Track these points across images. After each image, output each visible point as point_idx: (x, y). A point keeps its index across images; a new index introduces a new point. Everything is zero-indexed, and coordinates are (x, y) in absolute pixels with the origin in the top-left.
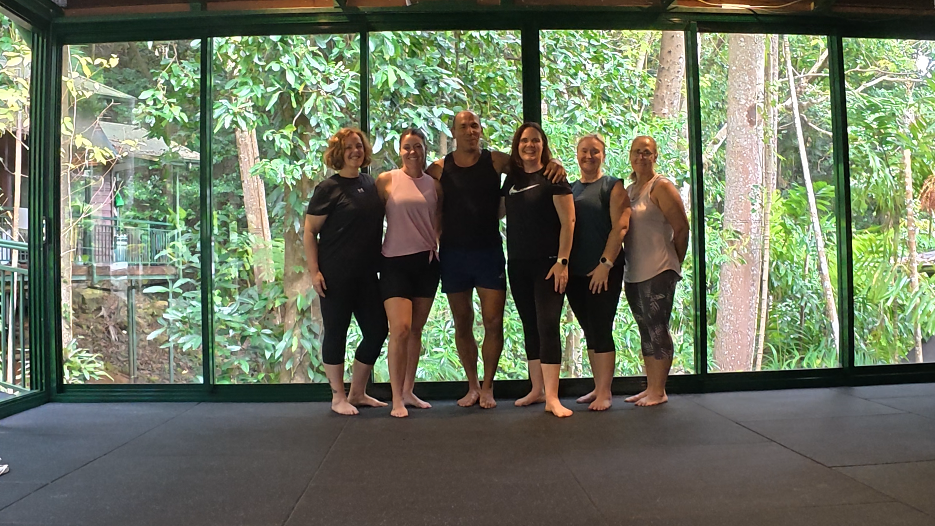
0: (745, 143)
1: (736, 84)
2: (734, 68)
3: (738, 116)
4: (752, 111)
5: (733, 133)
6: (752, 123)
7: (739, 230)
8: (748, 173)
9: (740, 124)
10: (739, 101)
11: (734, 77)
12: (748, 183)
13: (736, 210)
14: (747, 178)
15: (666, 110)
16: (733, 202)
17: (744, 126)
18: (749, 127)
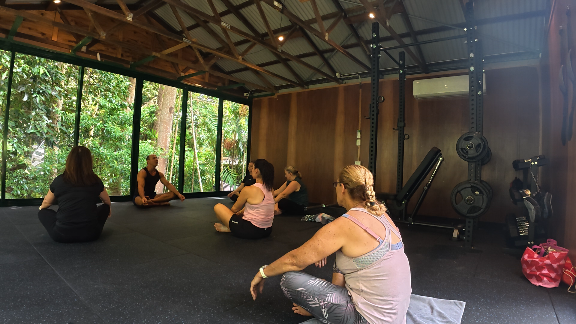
0: (167, 119)
1: (166, 99)
2: (167, 93)
3: (166, 109)
4: (171, 108)
5: (164, 115)
6: (170, 112)
7: (162, 148)
8: (167, 129)
9: (166, 112)
10: (167, 104)
11: (166, 96)
12: (167, 133)
13: (162, 141)
14: (167, 131)
15: (129, 100)
16: (161, 138)
18: (169, 114)
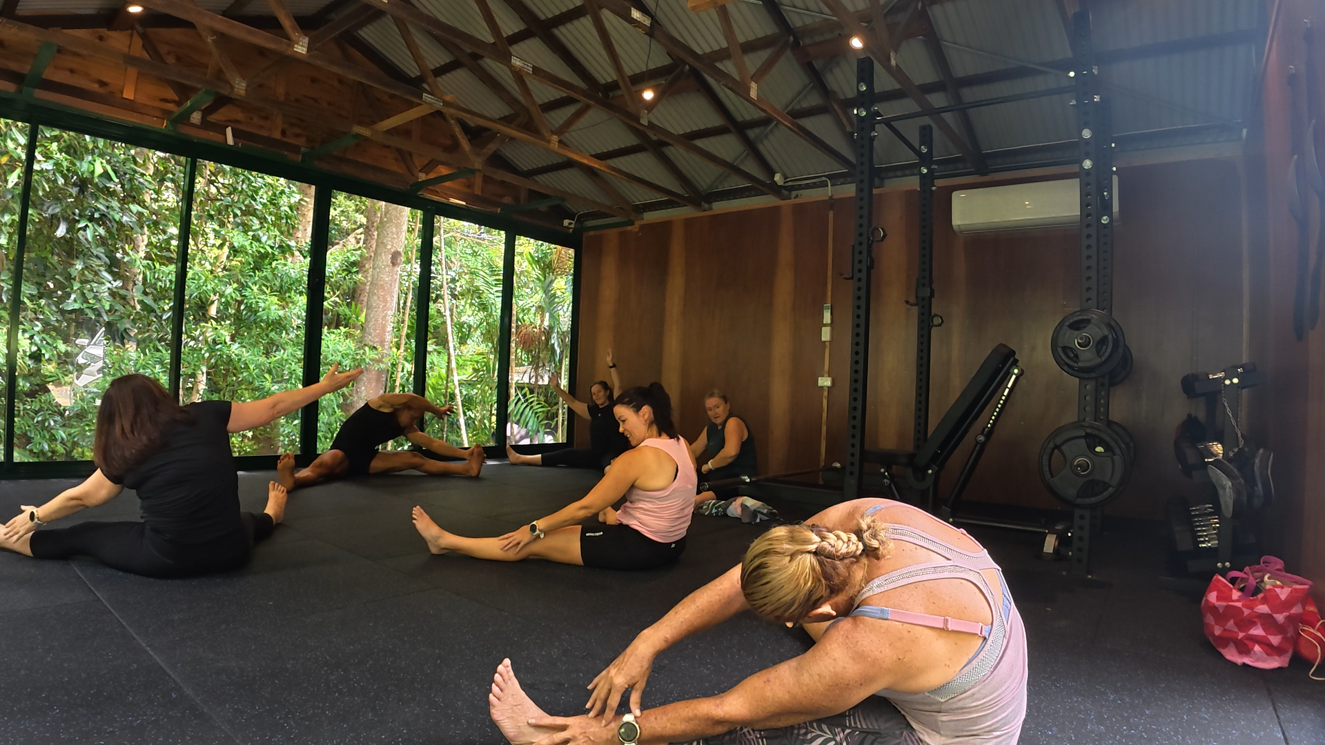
0: (387, 279)
1: (385, 232)
2: (385, 219)
3: (384, 257)
4: (396, 255)
5: (378, 270)
6: (394, 264)
7: (375, 345)
8: (386, 302)
9: (385, 263)
10: (387, 246)
11: (384, 227)
12: (385, 310)
13: (373, 330)
14: (385, 306)
15: (300, 235)
16: (372, 323)
17: (388, 266)
18: (391, 267)
